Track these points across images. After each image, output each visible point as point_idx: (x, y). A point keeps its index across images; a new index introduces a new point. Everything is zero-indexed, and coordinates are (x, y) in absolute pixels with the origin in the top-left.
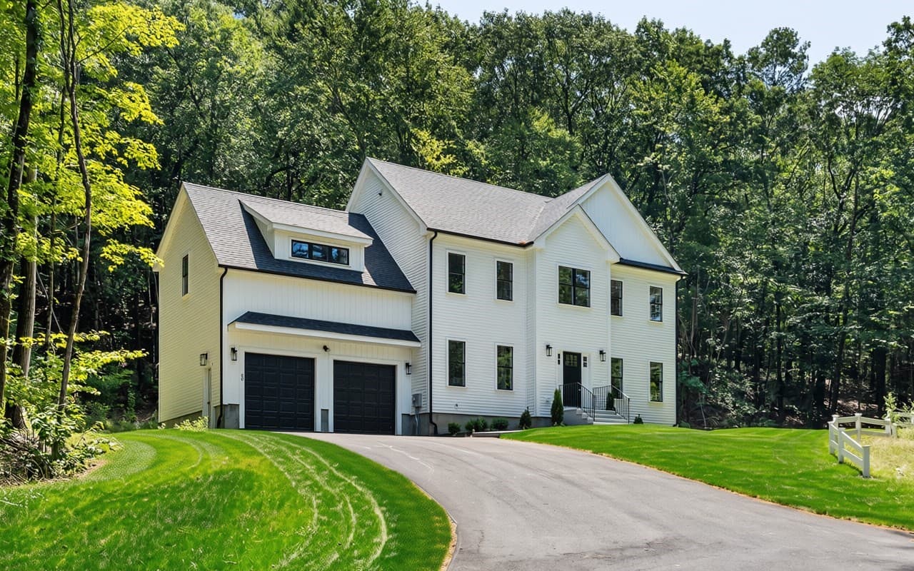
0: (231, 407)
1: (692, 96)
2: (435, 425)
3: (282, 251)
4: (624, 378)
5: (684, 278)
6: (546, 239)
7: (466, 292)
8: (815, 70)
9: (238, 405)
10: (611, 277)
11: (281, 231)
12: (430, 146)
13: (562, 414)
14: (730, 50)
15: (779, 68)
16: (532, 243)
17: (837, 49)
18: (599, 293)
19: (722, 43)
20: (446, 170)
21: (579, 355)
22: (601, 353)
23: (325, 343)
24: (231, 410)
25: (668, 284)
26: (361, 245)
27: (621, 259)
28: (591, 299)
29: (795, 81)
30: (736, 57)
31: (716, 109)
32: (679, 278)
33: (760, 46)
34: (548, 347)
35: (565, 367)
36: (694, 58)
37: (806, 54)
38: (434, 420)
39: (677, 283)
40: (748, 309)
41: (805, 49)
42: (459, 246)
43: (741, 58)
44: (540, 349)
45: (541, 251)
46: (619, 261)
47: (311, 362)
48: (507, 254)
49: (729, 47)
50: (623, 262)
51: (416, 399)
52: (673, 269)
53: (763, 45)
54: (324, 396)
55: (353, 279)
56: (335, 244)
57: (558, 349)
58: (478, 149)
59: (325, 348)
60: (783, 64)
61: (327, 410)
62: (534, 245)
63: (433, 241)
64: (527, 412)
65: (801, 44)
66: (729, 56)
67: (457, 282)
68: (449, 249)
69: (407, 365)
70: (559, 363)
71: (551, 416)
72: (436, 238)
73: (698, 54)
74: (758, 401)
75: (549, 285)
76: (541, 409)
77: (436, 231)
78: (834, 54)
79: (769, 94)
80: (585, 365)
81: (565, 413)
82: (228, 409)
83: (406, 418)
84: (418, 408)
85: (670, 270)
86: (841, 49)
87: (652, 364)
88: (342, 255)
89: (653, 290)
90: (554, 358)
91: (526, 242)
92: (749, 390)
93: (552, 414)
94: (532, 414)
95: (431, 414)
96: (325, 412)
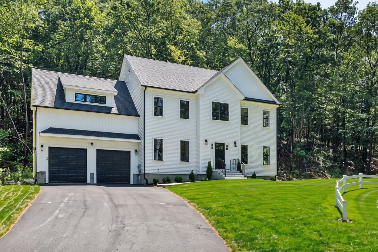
0: (42, 173)
1: (300, 27)
2: (147, 179)
3: (70, 98)
4: (249, 154)
5: (280, 106)
6: (205, 89)
7: (163, 115)
8: (360, 13)
9: (45, 172)
10: (241, 106)
11: (69, 89)
12: (177, 53)
13: (212, 173)
14: (320, 7)
15: (344, 14)
16: (197, 91)
17: (370, 3)
18: (235, 114)
19: (317, 4)
20: (183, 63)
21: (223, 144)
22: (235, 143)
23: (92, 141)
24: (41, 175)
25: (272, 109)
26: (112, 94)
27: (245, 97)
28: (229, 117)
29: (351, 19)
30: (323, 9)
31: (311, 32)
32: (278, 106)
33: (334, 5)
34: (206, 141)
35: (216, 150)
36: (304, 11)
37: (356, 7)
38: (146, 177)
39: (277, 108)
40: (330, 120)
41: (356, 5)
42: (159, 94)
43: (325, 11)
44: (202, 142)
45: (203, 95)
46: (244, 99)
47: (85, 150)
48: (185, 97)
49: (320, 6)
50: (246, 99)
51: (139, 167)
52: (275, 102)
53: (336, 4)
54: (92, 166)
55: (108, 110)
56: (101, 94)
57: (211, 141)
58: (201, 54)
59: (92, 144)
60: (346, 12)
61: (93, 173)
62: (198, 92)
63: (146, 91)
64: (192, 173)
65: (354, 2)
66: (320, 9)
67: (159, 111)
68: (154, 95)
69: (136, 151)
70: (212, 148)
71: (206, 174)
72: (146, 90)
73: (305, 9)
74: (335, 159)
75: (207, 111)
76: (203, 171)
77: (146, 87)
78: (368, 5)
79: (338, 25)
80: (227, 149)
81: (213, 172)
82: (40, 174)
83: (135, 176)
84: (140, 171)
85: (273, 103)
86: (371, 3)
87: (264, 147)
88: (103, 100)
89: (265, 113)
90: (210, 145)
91: (194, 90)
92: (331, 155)
93: (207, 173)
94: (195, 173)
95: (144, 174)
96: (92, 174)
